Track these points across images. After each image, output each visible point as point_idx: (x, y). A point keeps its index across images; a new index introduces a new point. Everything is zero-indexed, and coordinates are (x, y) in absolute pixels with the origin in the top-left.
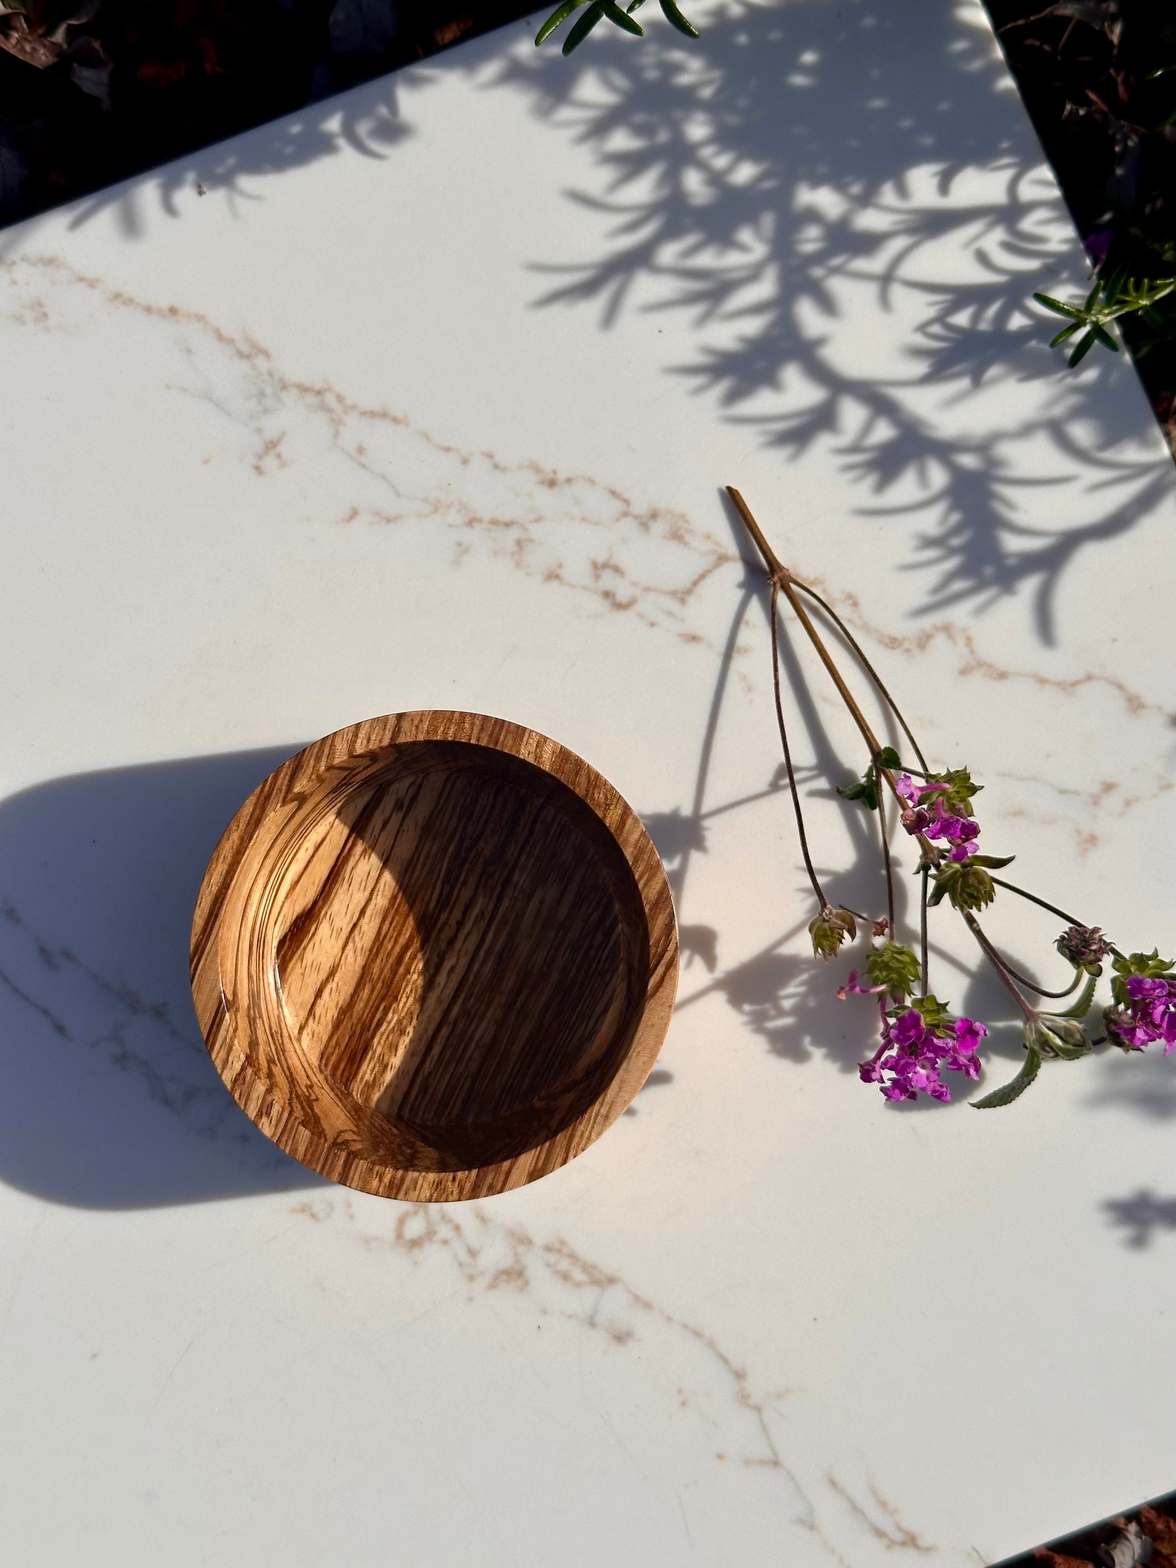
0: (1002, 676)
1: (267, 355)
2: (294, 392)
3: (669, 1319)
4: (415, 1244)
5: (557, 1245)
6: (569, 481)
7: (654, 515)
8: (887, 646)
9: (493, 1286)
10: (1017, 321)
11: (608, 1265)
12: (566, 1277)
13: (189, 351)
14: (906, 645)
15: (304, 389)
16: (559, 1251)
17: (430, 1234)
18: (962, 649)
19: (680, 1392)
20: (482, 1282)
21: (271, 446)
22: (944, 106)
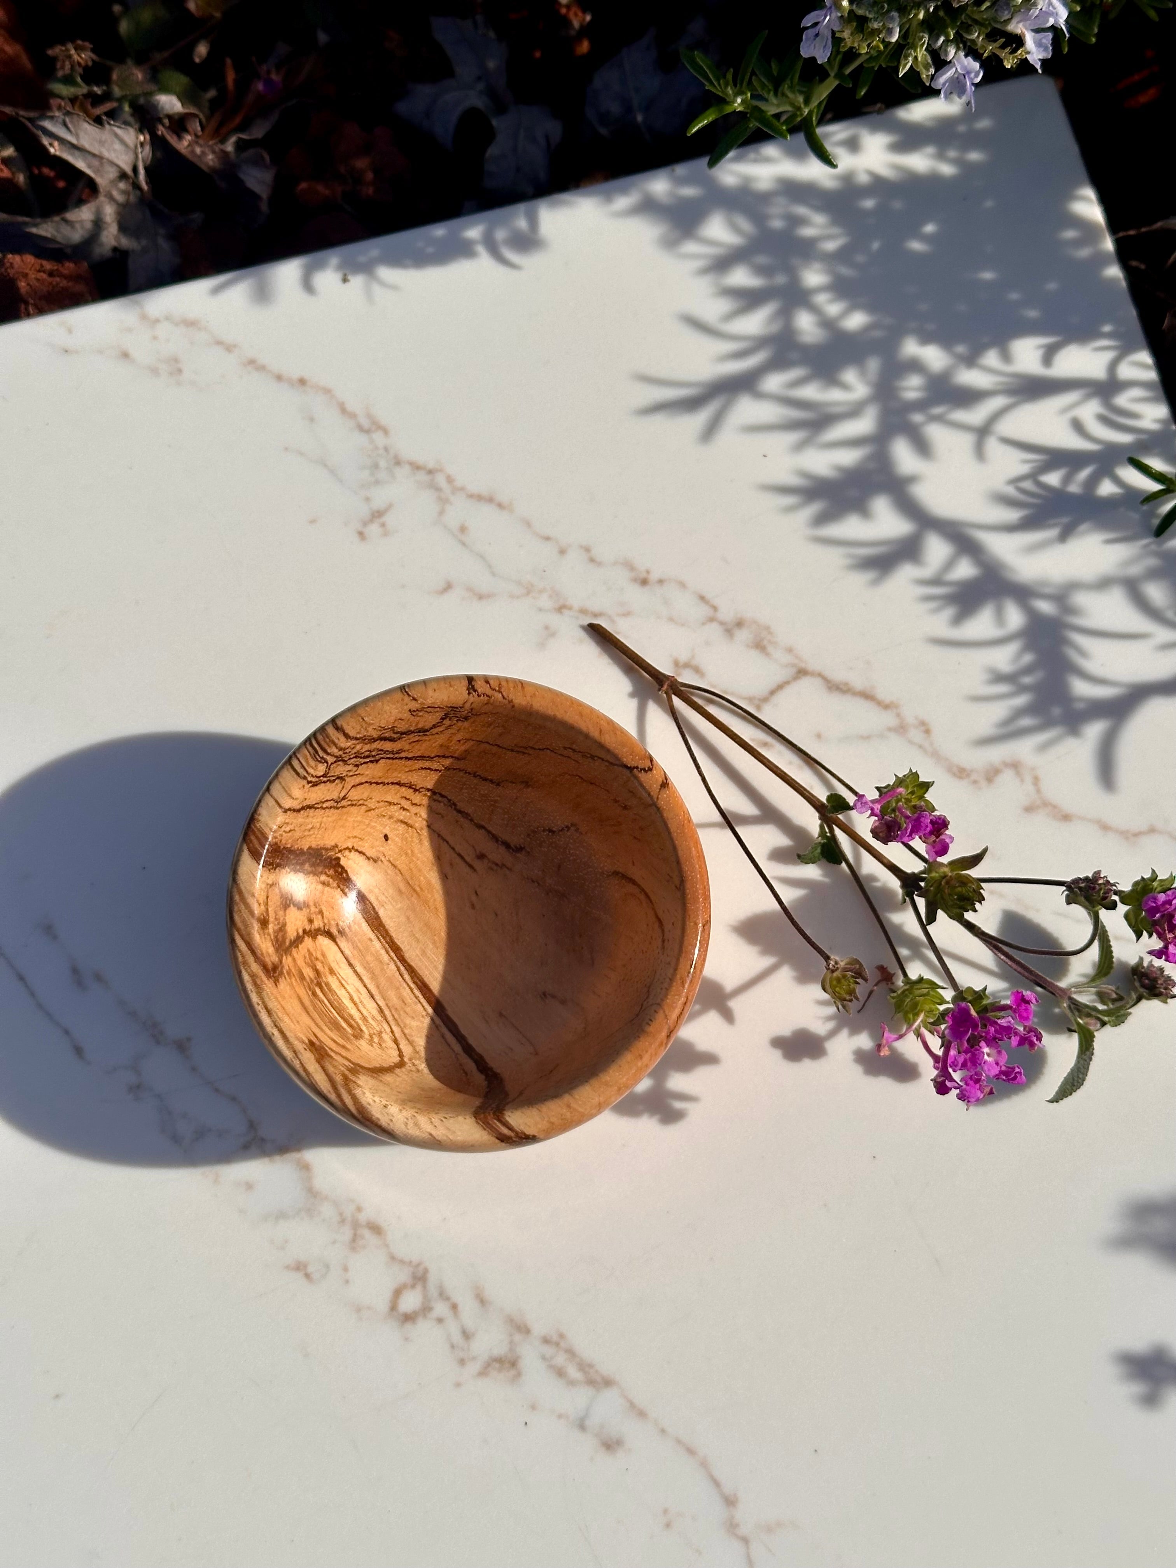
0: (1066, 818)
1: (386, 431)
2: (407, 469)
3: (663, 1431)
4: (409, 1318)
5: (555, 1338)
6: (661, 582)
7: (740, 624)
8: (954, 775)
9: (483, 1373)
10: (1107, 488)
11: (606, 1366)
12: (560, 1373)
13: (312, 420)
14: (974, 777)
15: (416, 467)
16: (557, 1344)
17: (426, 1309)
18: (1029, 787)
19: (666, 1511)
20: (474, 1367)
21: (377, 515)
22: (1052, 286)
